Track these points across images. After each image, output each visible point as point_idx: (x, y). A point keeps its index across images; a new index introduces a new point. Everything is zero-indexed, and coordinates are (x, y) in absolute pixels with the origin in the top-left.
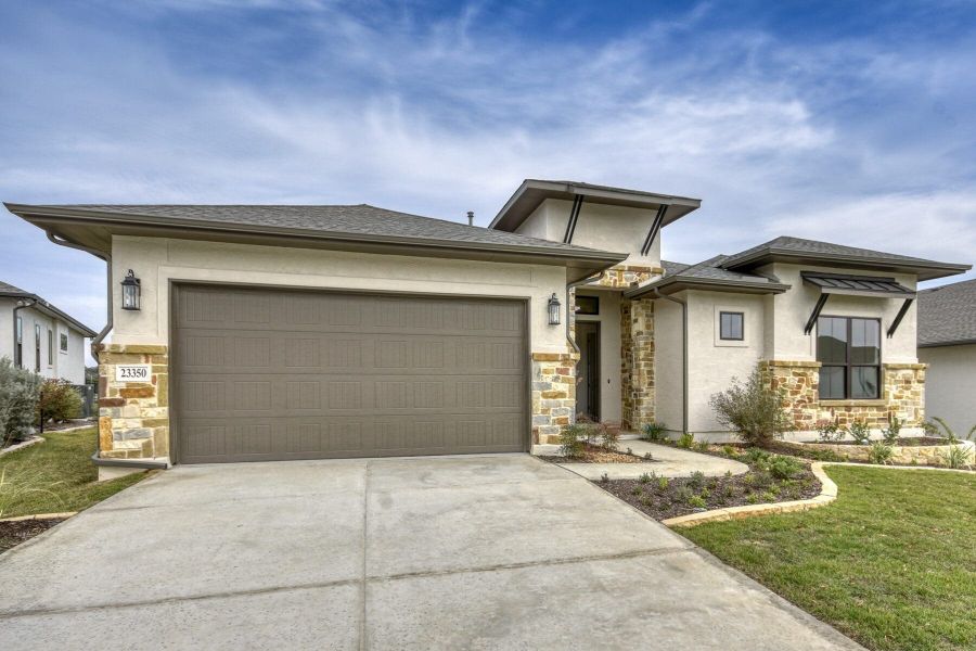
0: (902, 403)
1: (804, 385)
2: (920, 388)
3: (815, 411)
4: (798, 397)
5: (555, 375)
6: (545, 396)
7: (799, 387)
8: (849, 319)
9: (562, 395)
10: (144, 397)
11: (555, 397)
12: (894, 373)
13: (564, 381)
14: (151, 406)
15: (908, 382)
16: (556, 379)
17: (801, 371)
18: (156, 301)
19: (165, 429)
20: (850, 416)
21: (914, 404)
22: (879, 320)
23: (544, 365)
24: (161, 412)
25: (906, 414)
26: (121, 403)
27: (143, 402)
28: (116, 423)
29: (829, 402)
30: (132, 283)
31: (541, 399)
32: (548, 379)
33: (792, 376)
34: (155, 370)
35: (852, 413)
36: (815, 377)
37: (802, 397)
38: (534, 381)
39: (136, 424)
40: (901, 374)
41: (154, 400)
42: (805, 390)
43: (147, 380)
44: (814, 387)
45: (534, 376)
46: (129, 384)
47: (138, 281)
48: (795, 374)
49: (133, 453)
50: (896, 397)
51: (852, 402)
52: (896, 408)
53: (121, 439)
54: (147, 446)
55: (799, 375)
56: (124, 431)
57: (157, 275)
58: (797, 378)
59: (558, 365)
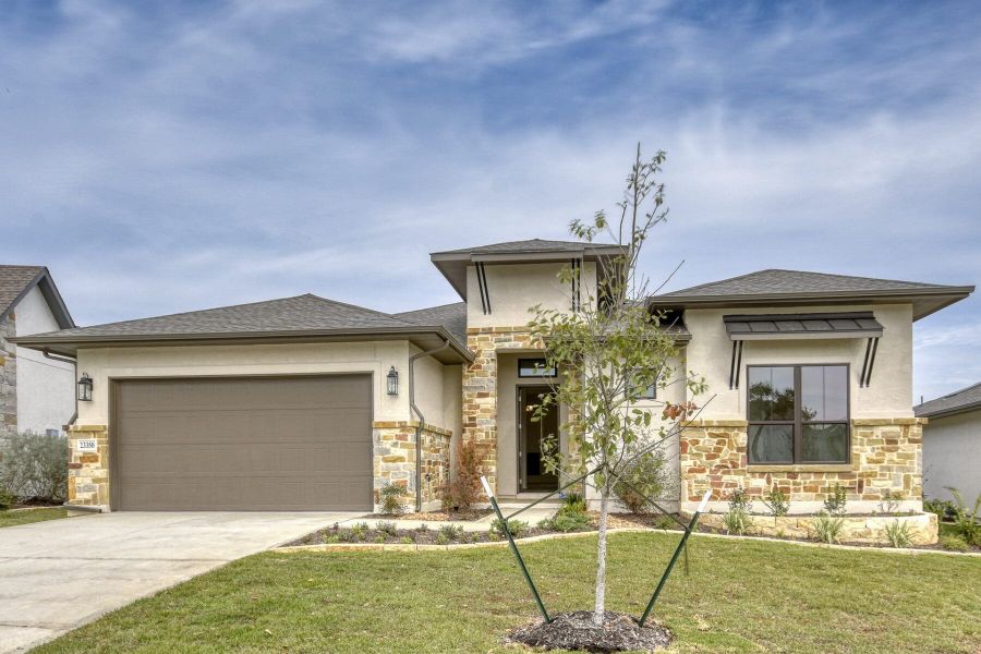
0: (882, 468)
1: (726, 448)
2: (916, 449)
3: (742, 477)
4: (717, 461)
5: (395, 441)
6: (385, 460)
7: (719, 450)
8: (798, 368)
9: (401, 459)
10: (92, 462)
11: (394, 461)
12: (868, 431)
13: (403, 446)
14: (97, 468)
15: (892, 441)
16: (395, 445)
17: (722, 431)
18: (101, 393)
19: (106, 485)
20: (794, 484)
21: (902, 469)
22: (848, 365)
23: (383, 432)
24: (103, 473)
25: (891, 482)
26: (80, 466)
27: (93, 465)
28: (78, 480)
29: (759, 468)
30: (88, 382)
31: (382, 463)
32: (387, 444)
33: (707, 437)
34: (99, 443)
35: (798, 480)
36: (742, 438)
37: (723, 461)
38: (376, 446)
39: (88, 481)
40: (878, 432)
41: (98, 464)
42: (726, 453)
43: (94, 450)
44: (740, 450)
45: (374, 443)
46: (85, 453)
47: (91, 380)
48: (712, 435)
49: (87, 502)
50: (870, 461)
51: (797, 468)
52: (872, 475)
53: (80, 492)
54: (95, 496)
55: (718, 436)
56: (82, 485)
57: (102, 375)
58: (716, 440)
59: (397, 432)
